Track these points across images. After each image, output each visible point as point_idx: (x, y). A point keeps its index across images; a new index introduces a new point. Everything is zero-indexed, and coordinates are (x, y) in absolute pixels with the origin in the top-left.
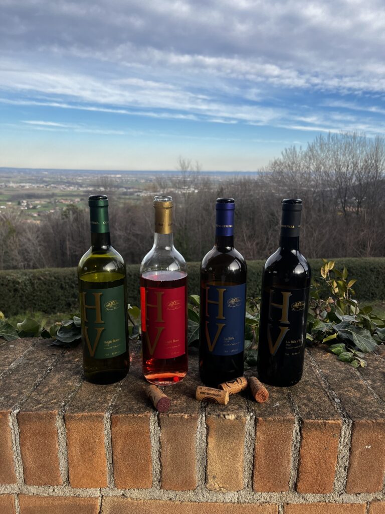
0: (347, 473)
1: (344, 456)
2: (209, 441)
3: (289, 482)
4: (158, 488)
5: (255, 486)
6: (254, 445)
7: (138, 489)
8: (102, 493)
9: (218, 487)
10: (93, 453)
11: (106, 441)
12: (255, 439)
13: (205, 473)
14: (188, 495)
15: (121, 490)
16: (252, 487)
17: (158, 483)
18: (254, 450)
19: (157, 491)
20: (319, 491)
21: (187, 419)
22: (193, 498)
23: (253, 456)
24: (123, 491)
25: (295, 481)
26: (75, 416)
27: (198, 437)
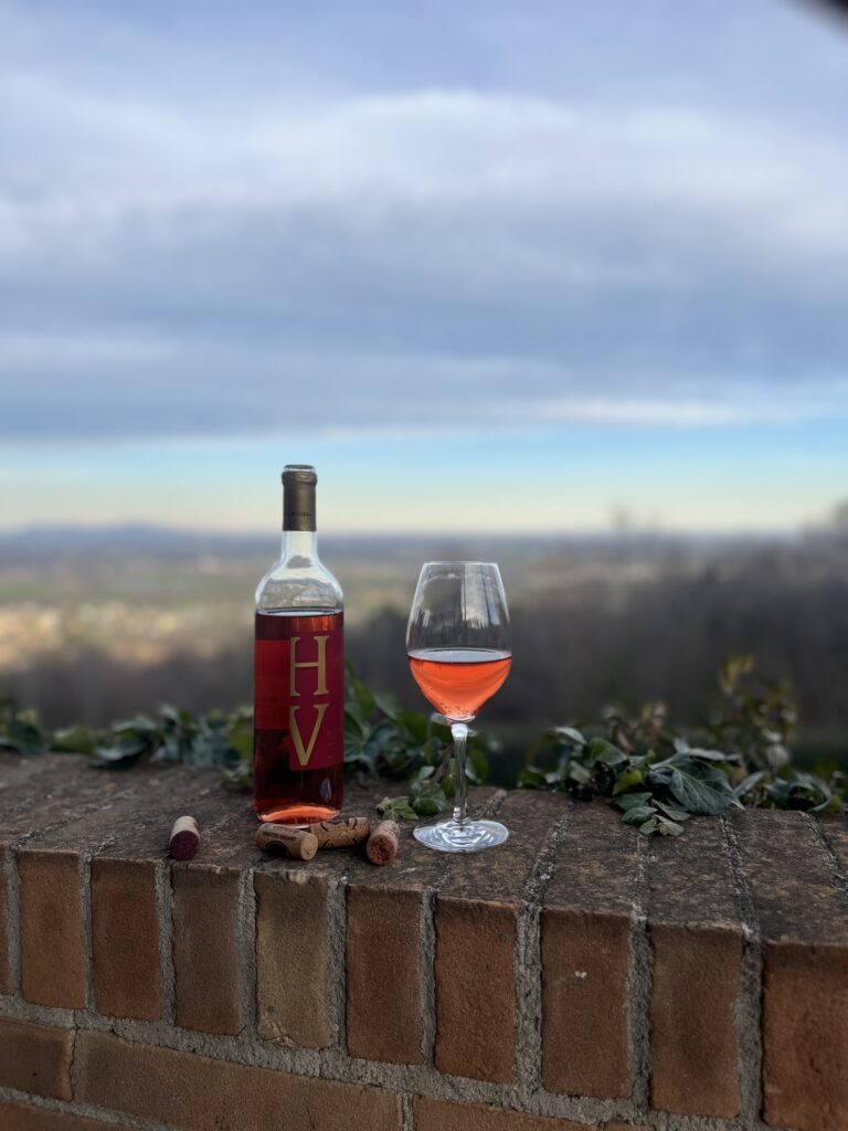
0: (541, 1035)
1: (530, 992)
2: (259, 928)
3: (421, 1042)
4: (171, 1021)
5: (352, 1043)
6: (346, 944)
7: (137, 1019)
8: (77, 1020)
9: (280, 1035)
10: (61, 931)
11: (83, 911)
12: (347, 932)
13: (256, 1000)
14: (226, 1047)
15: (109, 1019)
16: (347, 1044)
17: (170, 1010)
18: (345, 956)
19: (171, 1032)
20: (484, 1074)
21: (220, 876)
22: (235, 1055)
23: (346, 971)
24: (111, 1022)
25: (433, 1040)
26: (32, 853)
27: (241, 916)
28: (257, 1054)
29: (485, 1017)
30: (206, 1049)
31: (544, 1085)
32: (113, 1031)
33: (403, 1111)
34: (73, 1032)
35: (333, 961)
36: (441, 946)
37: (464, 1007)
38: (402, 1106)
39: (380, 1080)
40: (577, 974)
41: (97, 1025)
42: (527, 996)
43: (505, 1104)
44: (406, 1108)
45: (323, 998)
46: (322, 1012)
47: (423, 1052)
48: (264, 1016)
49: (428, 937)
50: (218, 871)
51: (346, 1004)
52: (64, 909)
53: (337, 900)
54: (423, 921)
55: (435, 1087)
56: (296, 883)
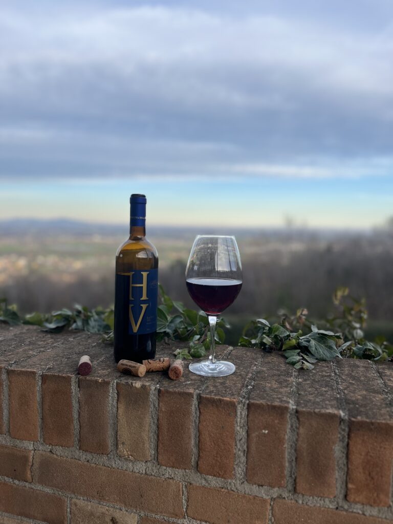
0: (246, 458)
1: (242, 439)
2: (119, 407)
3: (192, 459)
4: (78, 447)
5: (160, 458)
6: (158, 415)
7: (62, 446)
8: (34, 446)
9: (127, 455)
10: (28, 406)
11: (38, 397)
12: (159, 410)
13: (116, 439)
14: (102, 460)
16: (158, 460)
17: (77, 442)
18: (158, 420)
19: (77, 451)
20: (220, 475)
21: (101, 383)
22: (107, 463)
23: (158, 427)
24: (50, 447)
25: (197, 459)
26: (15, 370)
27: (111, 402)
28: (117, 463)
29: (221, 449)
30: (93, 460)
31: (246, 480)
32: (51, 451)
33: (183, 490)
34: (33, 452)
35: (152, 423)
36: (202, 417)
37: (212, 445)
38: (182, 488)
39: (173, 476)
40: (263, 431)
41: (44, 449)
42: (240, 440)
43: (229, 488)
44: (184, 489)
45: (147, 439)
46: (147, 446)
47: (192, 464)
48: (120, 446)
49: (196, 413)
50: (100, 381)
51: (157, 442)
52: (29, 396)
53: (154, 395)
54: (193, 406)
55: (198, 480)
56: (135, 387)
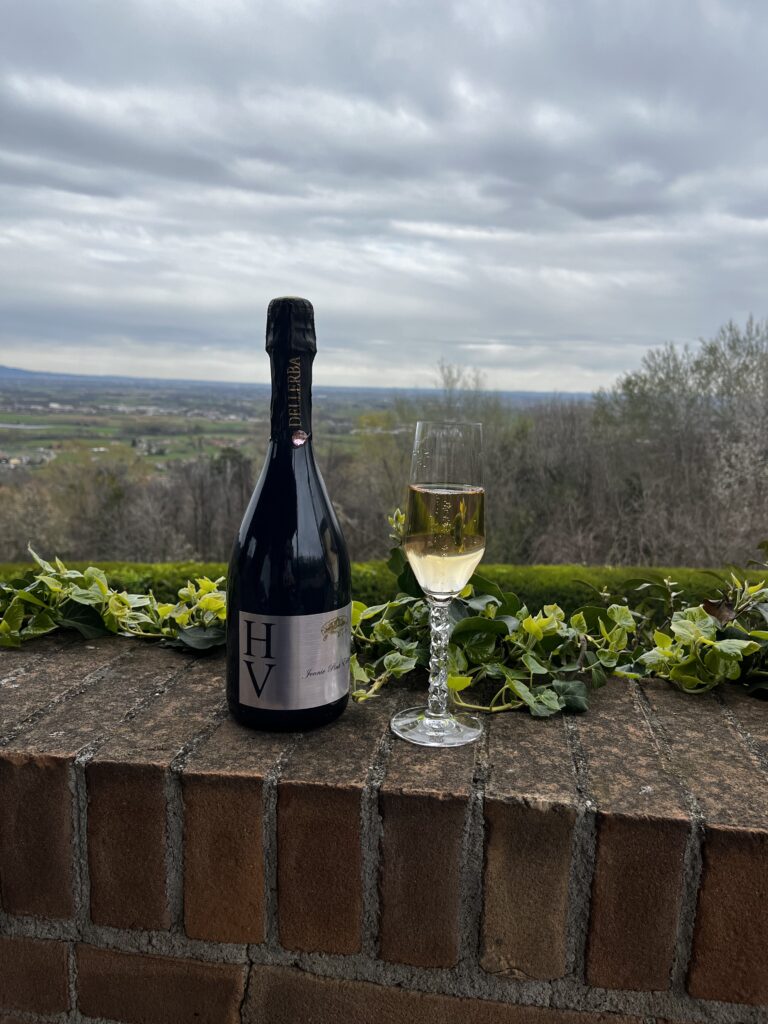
2: (490, 857)
3: (671, 969)
4: (373, 954)
5: (591, 973)
6: (594, 874)
7: (329, 953)
8: (251, 956)
9: (507, 966)
10: (237, 860)
11: (265, 838)
12: (596, 862)
13: (479, 932)
14: (438, 980)
15: (293, 953)
16: (585, 974)
17: (372, 943)
18: (592, 886)
19: (370, 964)
20: (741, 997)
21: (443, 802)
22: (450, 987)
23: (591, 901)
24: (296, 956)
25: (685, 967)
26: (202, 777)
27: (467, 845)
28: (477, 986)
29: (751, 944)
30: (414, 982)
32: (296, 965)
34: (246, 968)
35: (576, 892)
36: (710, 876)
37: (728, 935)
39: (621, 1007)
41: (275, 960)
45: (561, 929)
46: (560, 944)
47: (672, 978)
48: (491, 950)
49: (693, 868)
50: (441, 798)
51: (587, 936)
52: (242, 837)
53: (585, 827)
54: (688, 851)
55: (683, 1011)
56: (538, 810)
